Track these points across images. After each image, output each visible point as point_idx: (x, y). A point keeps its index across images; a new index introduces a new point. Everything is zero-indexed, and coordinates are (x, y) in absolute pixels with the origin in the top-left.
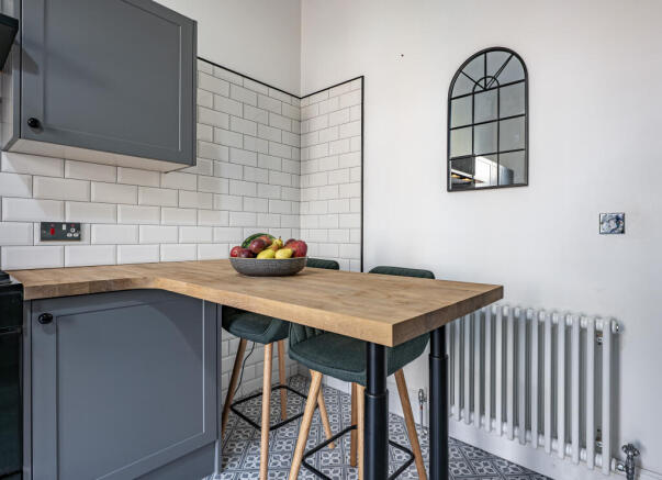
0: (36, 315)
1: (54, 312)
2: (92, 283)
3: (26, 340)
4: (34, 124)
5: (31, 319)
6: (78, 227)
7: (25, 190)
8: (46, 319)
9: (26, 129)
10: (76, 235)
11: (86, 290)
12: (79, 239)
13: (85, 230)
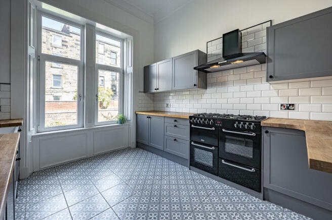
0: (265, 131)
1: (269, 131)
2: (280, 124)
3: (262, 136)
4: (271, 77)
5: (263, 131)
6: (293, 105)
7: (276, 95)
8: (267, 132)
9: (269, 78)
10: (292, 108)
11: (278, 126)
12: (293, 109)
13: (296, 106)
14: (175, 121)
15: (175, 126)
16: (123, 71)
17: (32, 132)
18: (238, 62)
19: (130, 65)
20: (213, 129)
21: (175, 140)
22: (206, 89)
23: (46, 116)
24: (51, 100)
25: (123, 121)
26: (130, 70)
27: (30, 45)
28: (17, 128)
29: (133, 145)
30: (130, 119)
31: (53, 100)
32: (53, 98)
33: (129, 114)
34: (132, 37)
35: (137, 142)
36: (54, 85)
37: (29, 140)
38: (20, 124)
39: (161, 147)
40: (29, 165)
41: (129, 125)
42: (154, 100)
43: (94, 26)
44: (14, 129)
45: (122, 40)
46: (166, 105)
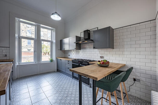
7: (99, 53)
9: (94, 48)
12: (103, 58)
14: (68, 61)
15: (68, 63)
16: (52, 41)
17: (17, 64)
18: (86, 41)
19: (54, 40)
20: (78, 64)
21: (68, 68)
22: (80, 50)
23: (22, 58)
24: (26, 51)
25: (52, 61)
26: (54, 41)
27: (16, 34)
28: (12, 62)
29: (56, 70)
30: (54, 60)
31: (27, 51)
32: (27, 50)
33: (54, 58)
34: (55, 29)
35: (57, 69)
36: (28, 44)
37: (16, 67)
38: (13, 61)
39: (64, 71)
40: (16, 75)
41: (54, 63)
42: (65, 53)
43: (40, 26)
44: (11, 63)
45: (52, 30)
46: (68, 55)
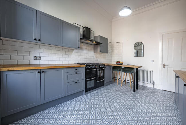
14: (76, 70)
15: (76, 73)
21: (76, 82)
